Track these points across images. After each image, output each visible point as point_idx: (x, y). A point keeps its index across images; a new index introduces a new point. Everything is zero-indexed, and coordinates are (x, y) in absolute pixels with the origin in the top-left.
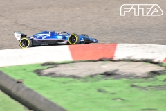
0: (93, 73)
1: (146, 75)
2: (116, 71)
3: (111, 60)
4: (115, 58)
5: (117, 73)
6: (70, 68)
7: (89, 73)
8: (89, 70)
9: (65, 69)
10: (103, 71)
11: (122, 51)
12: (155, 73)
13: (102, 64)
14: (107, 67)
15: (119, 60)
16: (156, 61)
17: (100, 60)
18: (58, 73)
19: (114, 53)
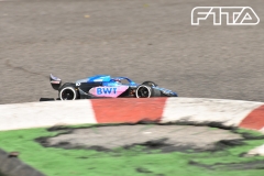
0: (129, 142)
1: (212, 147)
2: (166, 139)
3: (157, 123)
4: (164, 120)
5: (167, 142)
6: (93, 135)
7: (122, 143)
8: (123, 138)
9: (86, 136)
10: (144, 140)
11: (174, 110)
12: (225, 144)
13: (143, 130)
14: (151, 134)
15: (170, 124)
16: (228, 124)
17: (140, 123)
18: (73, 142)
19: (162, 112)
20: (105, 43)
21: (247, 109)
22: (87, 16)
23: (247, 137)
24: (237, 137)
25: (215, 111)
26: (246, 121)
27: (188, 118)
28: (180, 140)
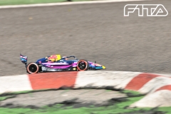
0: (52, 102)
1: (106, 103)
2: (76, 99)
3: (72, 88)
4: (76, 86)
5: (77, 101)
6: (29, 98)
7: (48, 103)
8: (49, 99)
9: (25, 99)
10: (62, 100)
11: (83, 78)
12: (115, 101)
13: (62, 93)
14: (68, 95)
15: (80, 88)
16: (117, 87)
17: (61, 89)
19: (74, 81)
20: (41, 36)
21: (130, 77)
22: (31, 18)
23: (130, 95)
24: (123, 96)
25: (109, 79)
26: (130, 85)
27: (92, 84)
28: (86, 99)
